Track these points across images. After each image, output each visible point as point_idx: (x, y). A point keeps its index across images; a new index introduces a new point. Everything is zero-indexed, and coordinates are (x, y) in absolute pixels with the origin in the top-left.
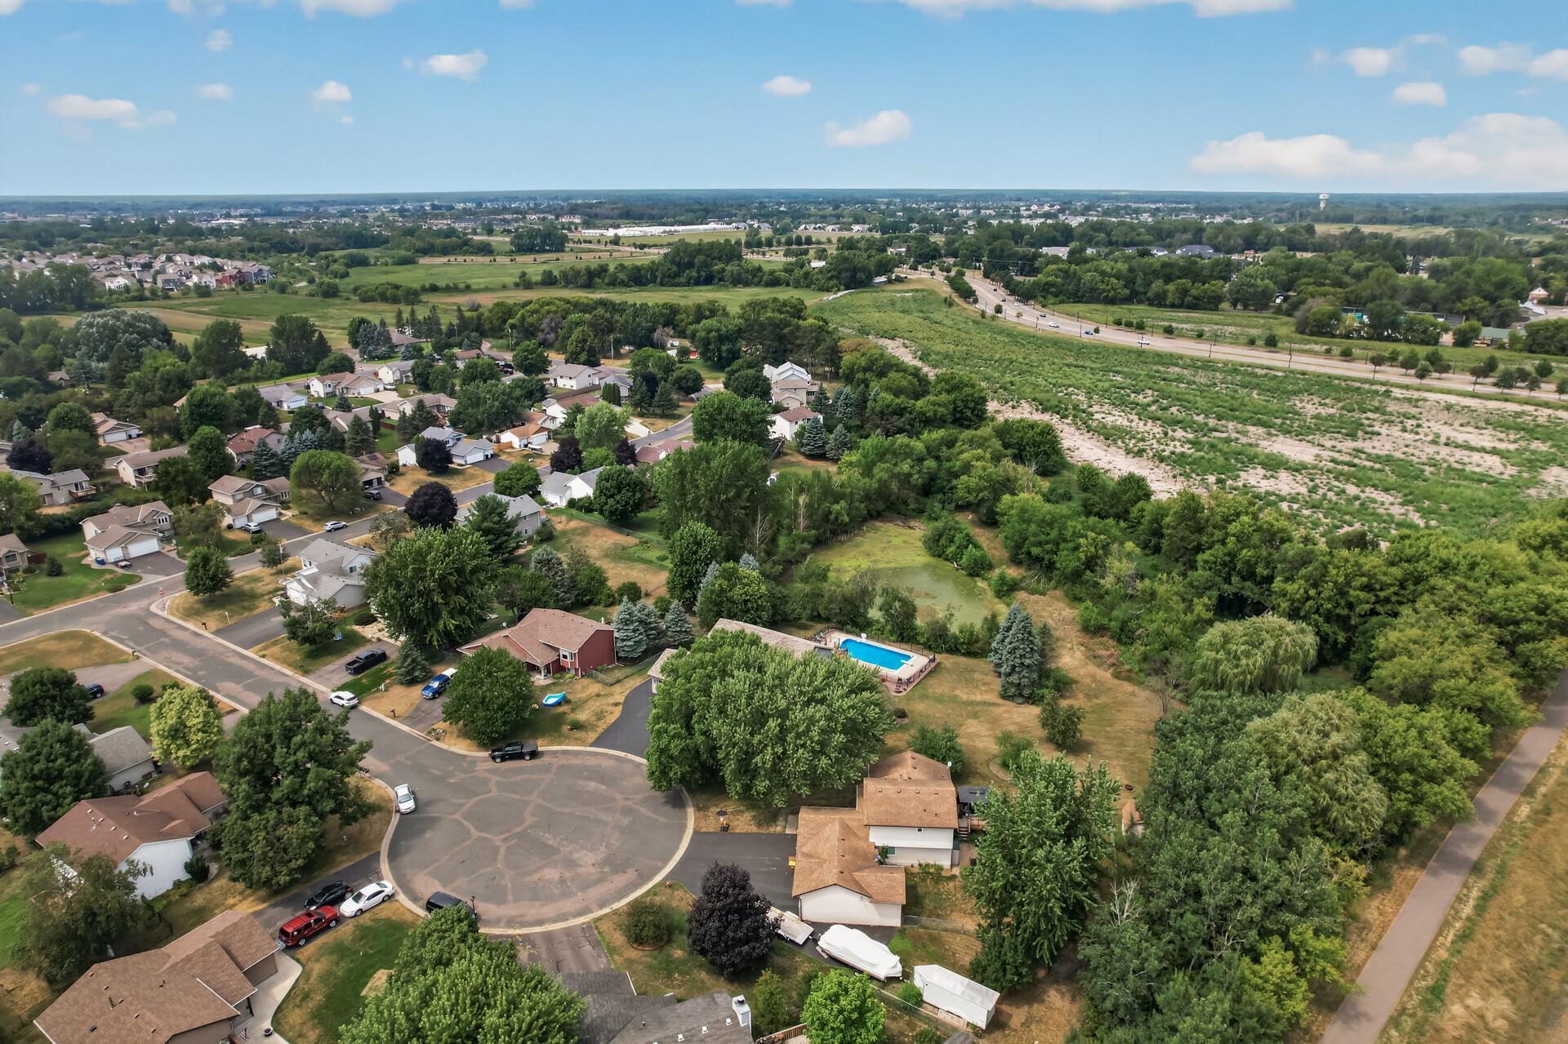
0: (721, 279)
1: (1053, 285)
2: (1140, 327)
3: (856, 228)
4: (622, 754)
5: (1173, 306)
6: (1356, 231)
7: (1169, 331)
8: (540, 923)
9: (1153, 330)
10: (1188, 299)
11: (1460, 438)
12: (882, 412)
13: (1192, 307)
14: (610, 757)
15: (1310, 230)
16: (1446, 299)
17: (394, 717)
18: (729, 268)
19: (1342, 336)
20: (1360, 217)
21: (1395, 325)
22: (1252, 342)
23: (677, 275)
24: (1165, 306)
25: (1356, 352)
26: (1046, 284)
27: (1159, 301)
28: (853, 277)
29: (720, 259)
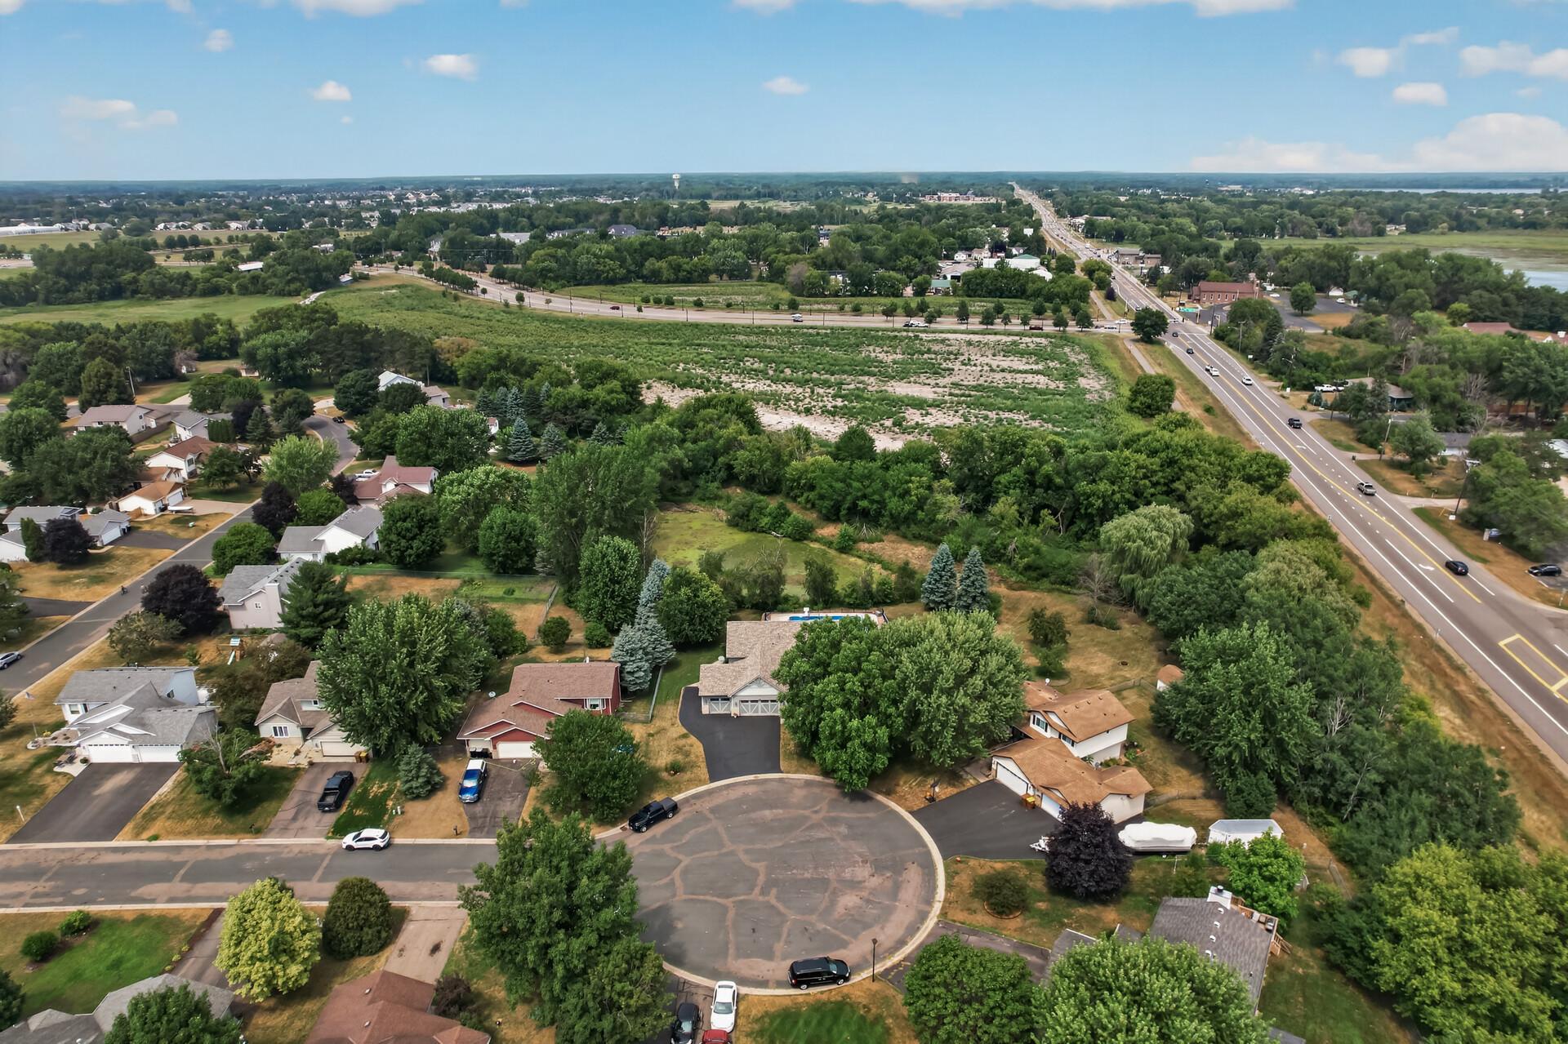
0: (135, 292)
1: (550, 270)
2: (670, 303)
3: (233, 225)
4: (751, 777)
5: (668, 282)
6: (742, 206)
7: (698, 304)
8: (902, 943)
9: (683, 305)
10: (682, 274)
11: (1005, 364)
12: (566, 407)
13: (688, 281)
14: (744, 783)
15: (705, 207)
16: (889, 259)
17: (458, 834)
18: (143, 277)
19: (830, 295)
20: (715, 195)
21: (870, 283)
22: (776, 308)
23: (67, 290)
24: (661, 282)
25: (864, 308)
26: (543, 269)
27: (654, 278)
28: (319, 276)
29: (126, 266)
